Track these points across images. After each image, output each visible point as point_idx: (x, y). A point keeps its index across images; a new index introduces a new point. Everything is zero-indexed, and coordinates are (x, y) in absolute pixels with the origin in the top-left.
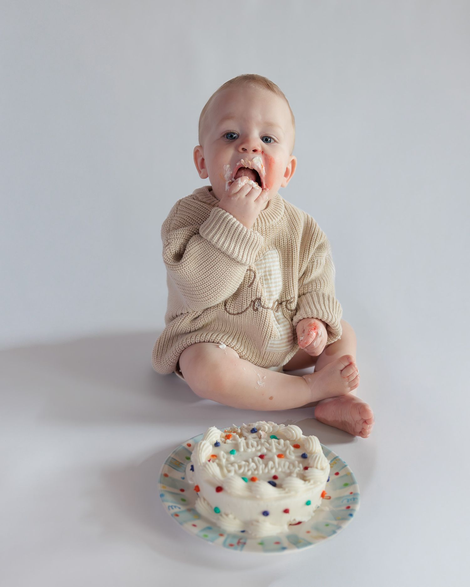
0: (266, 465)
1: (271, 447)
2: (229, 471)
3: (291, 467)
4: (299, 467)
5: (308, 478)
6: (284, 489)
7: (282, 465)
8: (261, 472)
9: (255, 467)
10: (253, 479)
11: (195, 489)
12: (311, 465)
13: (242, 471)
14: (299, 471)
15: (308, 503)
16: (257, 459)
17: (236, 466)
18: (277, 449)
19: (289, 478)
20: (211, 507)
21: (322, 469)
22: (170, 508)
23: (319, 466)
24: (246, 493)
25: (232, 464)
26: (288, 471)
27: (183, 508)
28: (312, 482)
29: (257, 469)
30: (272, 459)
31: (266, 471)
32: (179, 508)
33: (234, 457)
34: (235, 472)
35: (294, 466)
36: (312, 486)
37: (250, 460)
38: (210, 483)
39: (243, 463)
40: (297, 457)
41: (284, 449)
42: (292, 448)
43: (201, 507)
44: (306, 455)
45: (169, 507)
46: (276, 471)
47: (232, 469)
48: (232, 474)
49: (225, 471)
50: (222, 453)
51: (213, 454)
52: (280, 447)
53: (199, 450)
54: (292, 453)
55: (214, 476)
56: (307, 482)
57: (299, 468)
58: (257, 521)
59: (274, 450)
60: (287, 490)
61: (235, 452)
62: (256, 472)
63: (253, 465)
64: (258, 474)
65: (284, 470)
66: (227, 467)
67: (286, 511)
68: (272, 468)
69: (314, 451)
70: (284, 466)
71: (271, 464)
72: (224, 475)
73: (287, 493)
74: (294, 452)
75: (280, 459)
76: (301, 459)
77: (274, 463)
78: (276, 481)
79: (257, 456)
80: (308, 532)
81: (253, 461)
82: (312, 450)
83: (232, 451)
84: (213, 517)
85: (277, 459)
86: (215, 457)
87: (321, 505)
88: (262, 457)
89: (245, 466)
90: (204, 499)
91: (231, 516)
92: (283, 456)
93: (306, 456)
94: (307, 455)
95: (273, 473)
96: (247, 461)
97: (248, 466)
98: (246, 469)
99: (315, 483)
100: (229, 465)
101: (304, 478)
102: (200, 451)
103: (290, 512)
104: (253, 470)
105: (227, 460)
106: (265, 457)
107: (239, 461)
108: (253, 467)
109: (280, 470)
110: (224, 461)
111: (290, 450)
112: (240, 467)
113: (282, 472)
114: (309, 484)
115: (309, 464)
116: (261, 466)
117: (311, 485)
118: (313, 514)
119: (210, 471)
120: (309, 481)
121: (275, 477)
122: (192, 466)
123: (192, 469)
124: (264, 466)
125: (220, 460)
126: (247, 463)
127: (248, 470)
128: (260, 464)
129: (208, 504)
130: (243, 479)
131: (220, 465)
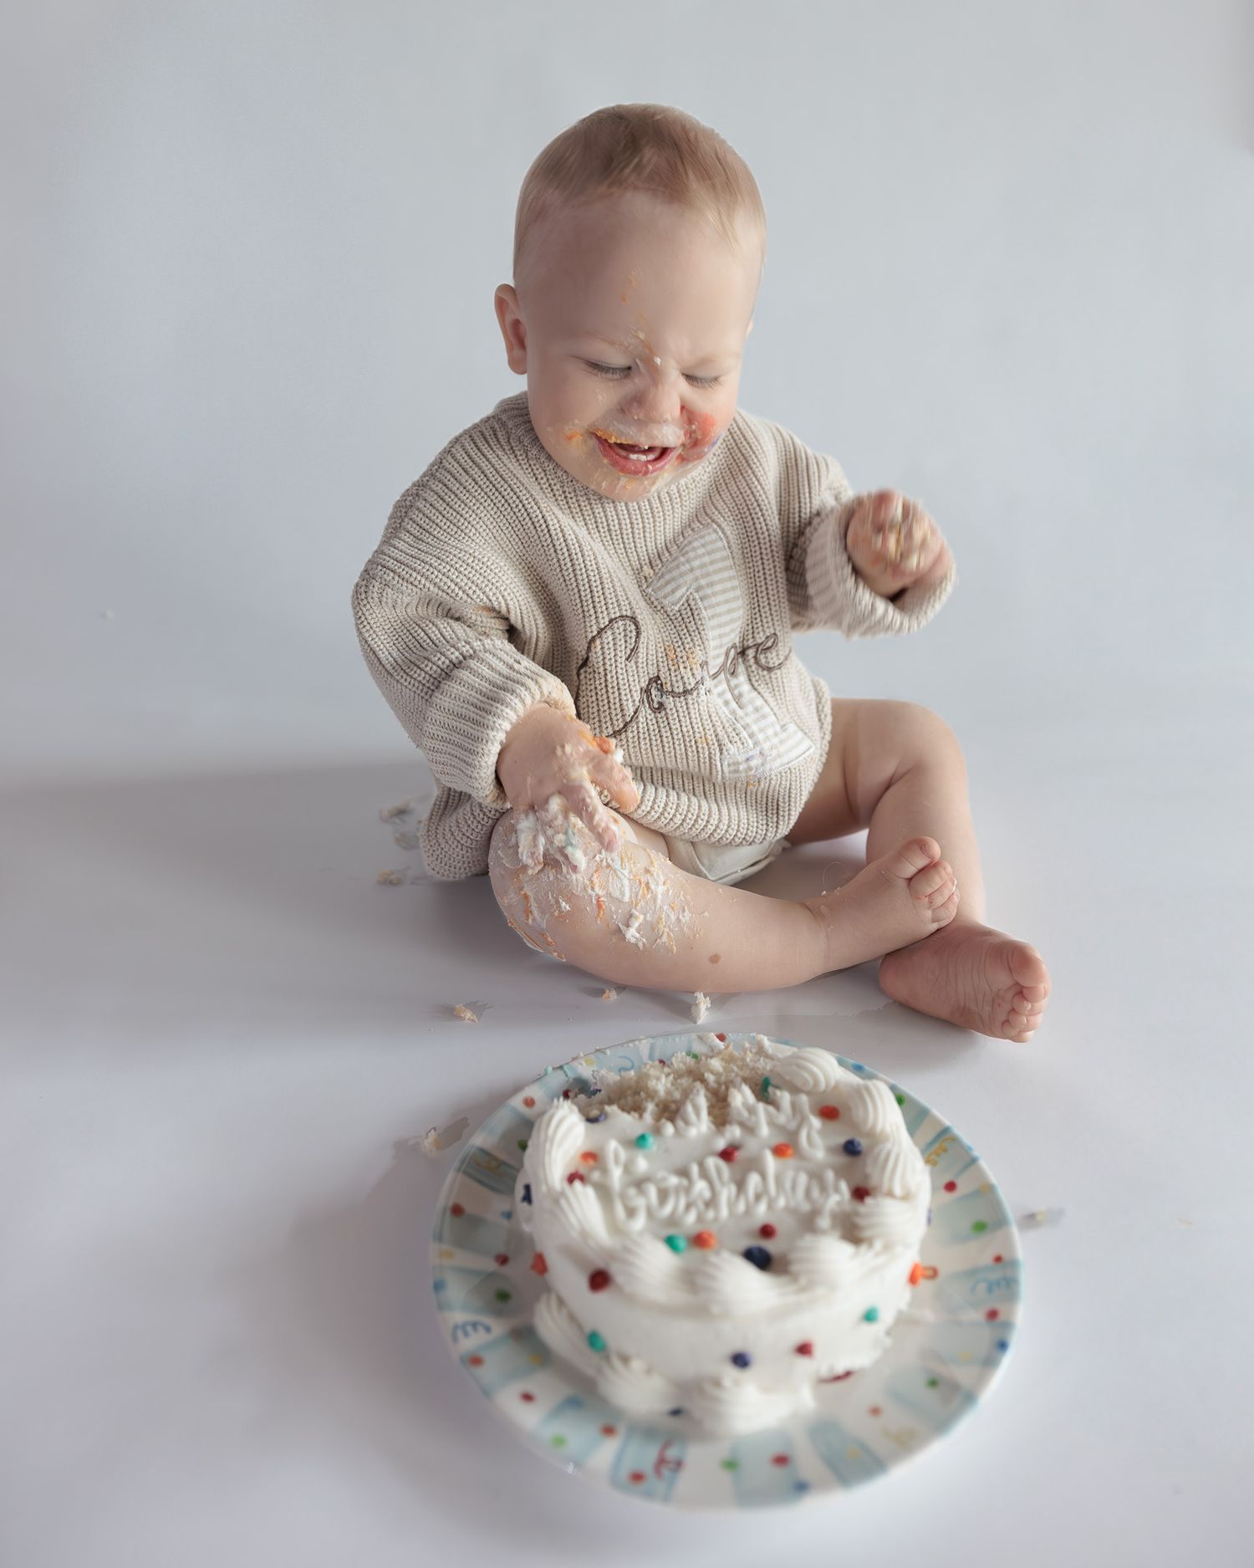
0: (741, 1185)
1: (753, 1118)
2: (631, 1212)
3: (816, 1193)
4: (837, 1190)
5: (866, 1234)
6: (795, 1278)
7: (788, 1184)
8: (724, 1212)
9: (707, 1194)
10: (700, 1241)
11: (534, 1267)
12: (873, 1182)
13: (667, 1210)
14: (839, 1203)
15: (869, 1316)
16: (713, 1162)
17: (652, 1191)
18: (772, 1123)
19: (808, 1239)
20: (580, 1327)
21: (907, 1197)
22: (460, 1333)
23: (898, 1191)
24: (681, 1297)
25: (640, 1184)
26: (806, 1207)
27: (499, 1328)
28: (878, 1245)
29: (712, 1203)
30: (756, 1165)
31: (741, 1207)
32: (488, 1329)
33: (647, 1157)
34: (650, 1213)
35: (823, 1189)
36: (881, 1260)
37: (695, 1170)
38: (574, 1255)
39: (674, 1180)
40: (831, 1150)
41: (793, 1125)
42: (816, 1122)
43: (550, 1325)
44: (856, 1144)
45: (456, 1327)
46: (770, 1206)
47: (640, 1202)
48: (639, 1223)
49: (620, 1211)
50: (613, 1145)
51: (587, 1148)
52: (782, 1119)
53: (545, 1141)
54: (817, 1139)
55: (585, 1234)
56: (863, 1248)
57: (839, 1197)
58: (717, 1383)
59: (765, 1130)
60: (803, 1281)
61: (651, 1140)
62: (710, 1214)
63: (701, 1186)
64: (716, 1219)
65: (792, 1204)
66: (623, 1197)
67: (804, 1349)
68: (758, 1197)
69: (879, 1128)
70: (794, 1188)
71: (754, 1180)
72: (614, 1228)
73: (803, 1290)
74: (821, 1133)
75: (781, 1161)
76: (843, 1159)
77: (764, 1176)
78: (771, 1246)
79: (713, 1154)
80: (875, 1411)
81: (704, 1174)
82: (874, 1126)
83: (642, 1138)
84: (585, 1362)
85: (771, 1162)
86: (591, 1162)
87: (911, 1304)
88: (727, 1155)
89: (677, 1190)
90: (561, 1302)
91: (637, 1365)
92: (790, 1152)
93: (859, 1149)
94: (859, 1144)
95: (762, 1213)
96: (684, 1173)
97: (688, 1190)
98: (682, 1203)
99: (887, 1247)
100: (632, 1191)
101: (853, 1233)
102: (548, 1146)
103: (818, 1350)
104: (701, 1206)
105: (628, 1168)
106: (738, 1155)
107: (661, 1174)
108: (700, 1195)
109: (781, 1202)
110: (616, 1174)
111: (810, 1127)
112: (663, 1195)
113: (787, 1209)
114: (871, 1254)
115: (866, 1177)
116: (726, 1193)
117: (877, 1255)
118: (888, 1341)
119: (573, 1219)
120: (870, 1242)
121: (767, 1231)
122: (528, 1188)
123: (528, 1198)
124: (733, 1188)
125: (605, 1171)
126: (685, 1182)
127: (688, 1206)
128: (723, 1184)
129: (573, 1318)
130: (670, 1242)
131: (604, 1194)
